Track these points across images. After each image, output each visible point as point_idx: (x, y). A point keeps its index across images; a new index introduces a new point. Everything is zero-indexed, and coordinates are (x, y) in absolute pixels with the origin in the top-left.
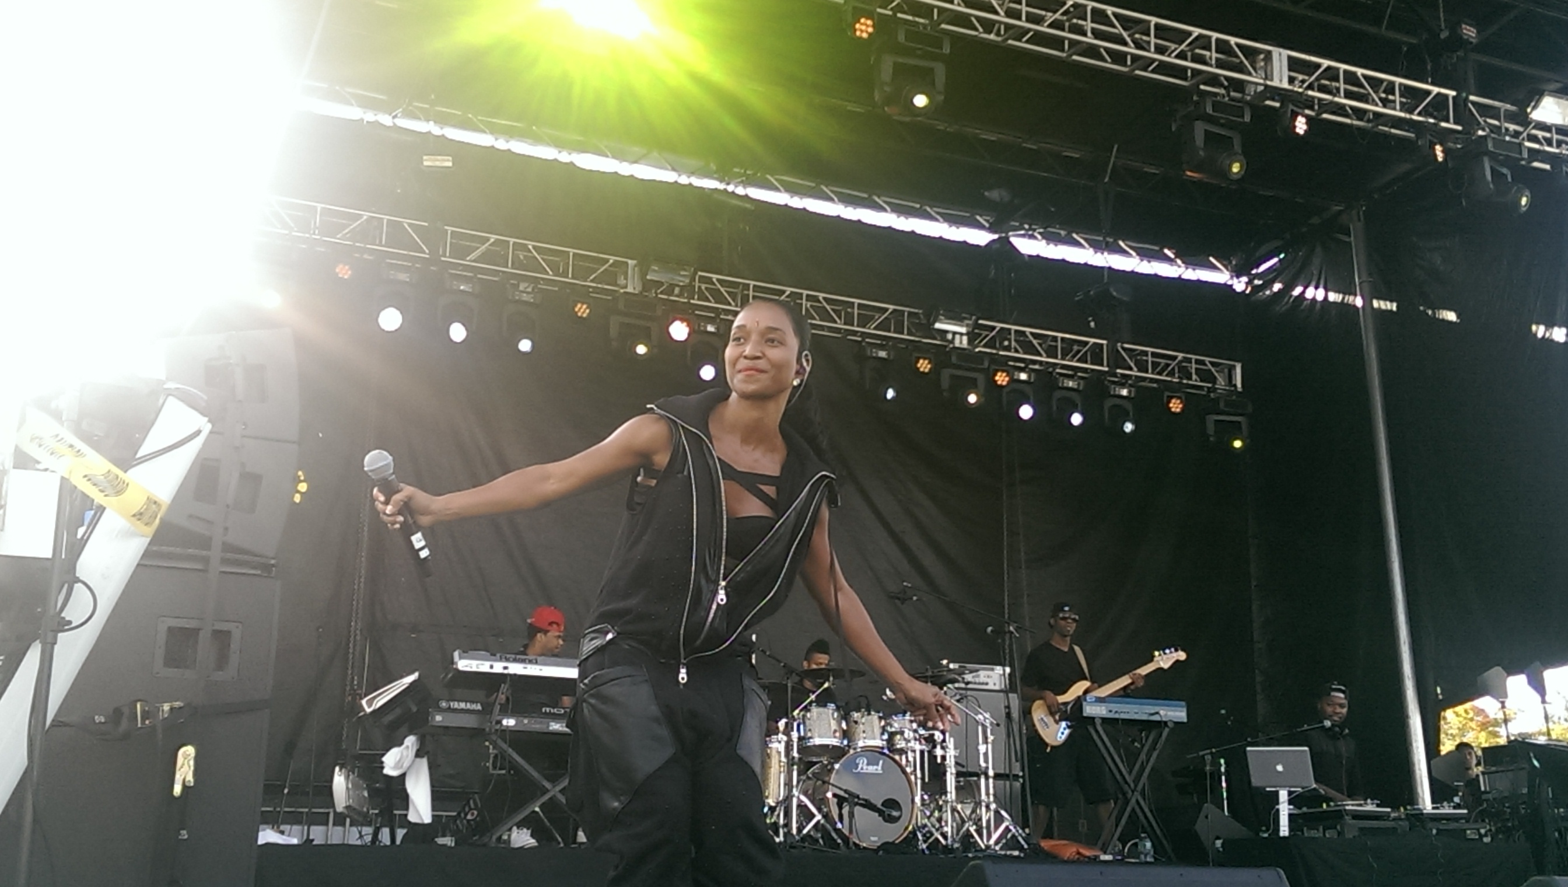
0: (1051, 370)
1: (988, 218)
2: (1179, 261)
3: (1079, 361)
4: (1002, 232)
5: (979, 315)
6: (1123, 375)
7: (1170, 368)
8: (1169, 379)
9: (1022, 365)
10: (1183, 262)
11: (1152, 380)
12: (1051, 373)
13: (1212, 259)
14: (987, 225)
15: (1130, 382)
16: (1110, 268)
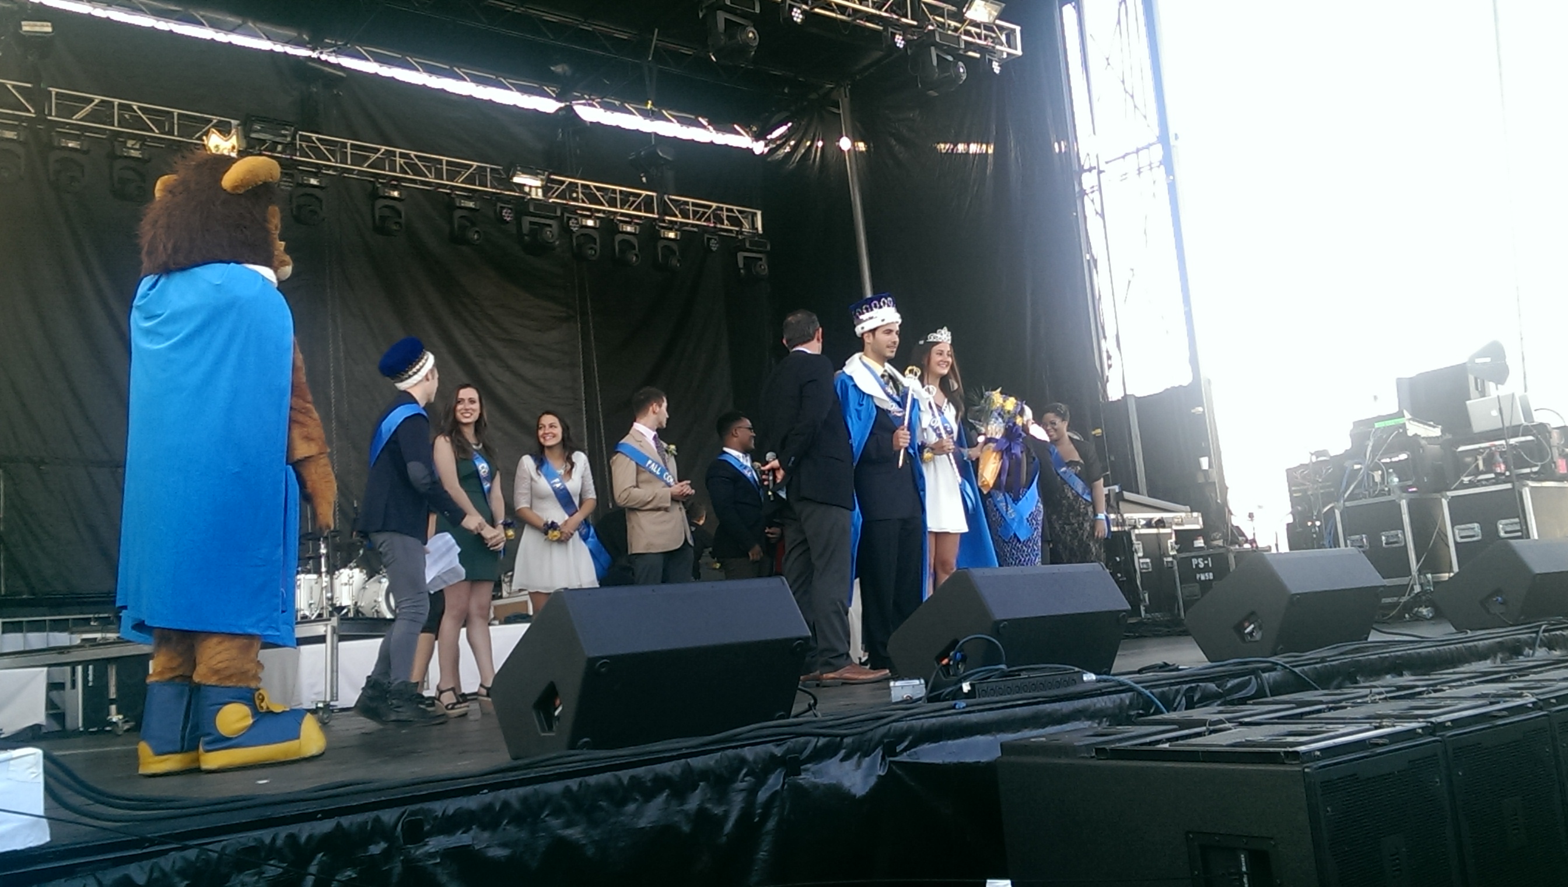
0: (612, 217)
1: (554, 89)
2: (711, 128)
3: (634, 210)
4: (566, 101)
5: (551, 170)
6: (669, 221)
7: (706, 216)
8: (705, 224)
9: (588, 213)
10: (715, 129)
11: (693, 225)
12: (613, 220)
13: (736, 126)
14: (554, 95)
15: (676, 227)
16: (656, 134)
